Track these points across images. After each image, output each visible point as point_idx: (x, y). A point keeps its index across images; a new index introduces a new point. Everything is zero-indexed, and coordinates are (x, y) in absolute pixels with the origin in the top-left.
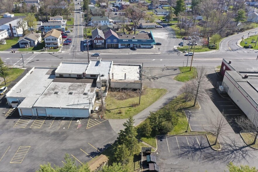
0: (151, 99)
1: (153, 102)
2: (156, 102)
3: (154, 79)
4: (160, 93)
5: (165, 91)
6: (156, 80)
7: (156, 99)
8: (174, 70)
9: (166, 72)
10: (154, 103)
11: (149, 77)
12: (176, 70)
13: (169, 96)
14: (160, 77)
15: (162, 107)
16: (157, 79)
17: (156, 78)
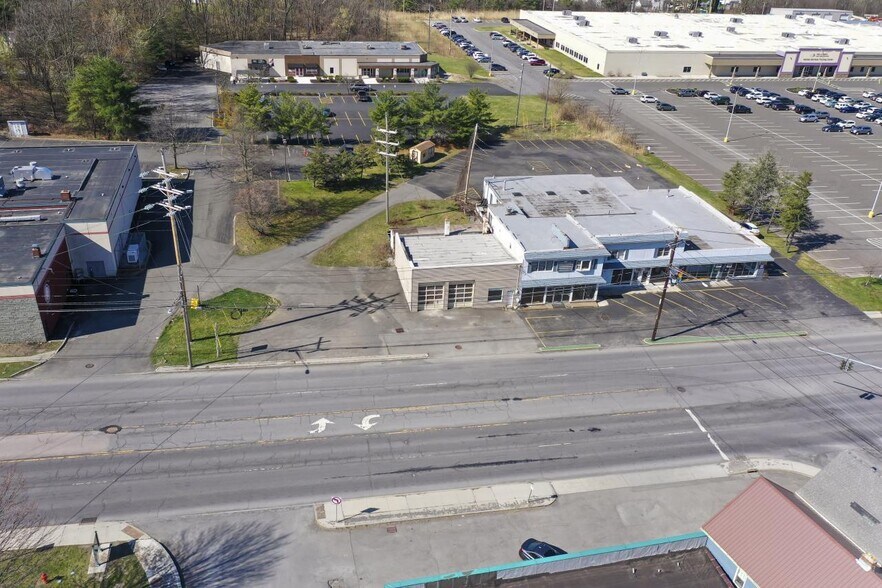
0: (362, 236)
1: (352, 231)
2: (345, 231)
3: (359, 301)
4: (334, 251)
5: (318, 260)
6: (349, 298)
7: (345, 237)
8: (265, 347)
9: (304, 334)
10: (349, 228)
11: (379, 308)
12: (254, 349)
13: (308, 247)
14: (332, 309)
15: (330, 223)
16: (344, 302)
17: (352, 308)
